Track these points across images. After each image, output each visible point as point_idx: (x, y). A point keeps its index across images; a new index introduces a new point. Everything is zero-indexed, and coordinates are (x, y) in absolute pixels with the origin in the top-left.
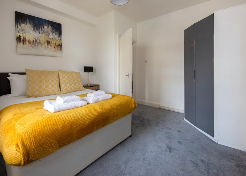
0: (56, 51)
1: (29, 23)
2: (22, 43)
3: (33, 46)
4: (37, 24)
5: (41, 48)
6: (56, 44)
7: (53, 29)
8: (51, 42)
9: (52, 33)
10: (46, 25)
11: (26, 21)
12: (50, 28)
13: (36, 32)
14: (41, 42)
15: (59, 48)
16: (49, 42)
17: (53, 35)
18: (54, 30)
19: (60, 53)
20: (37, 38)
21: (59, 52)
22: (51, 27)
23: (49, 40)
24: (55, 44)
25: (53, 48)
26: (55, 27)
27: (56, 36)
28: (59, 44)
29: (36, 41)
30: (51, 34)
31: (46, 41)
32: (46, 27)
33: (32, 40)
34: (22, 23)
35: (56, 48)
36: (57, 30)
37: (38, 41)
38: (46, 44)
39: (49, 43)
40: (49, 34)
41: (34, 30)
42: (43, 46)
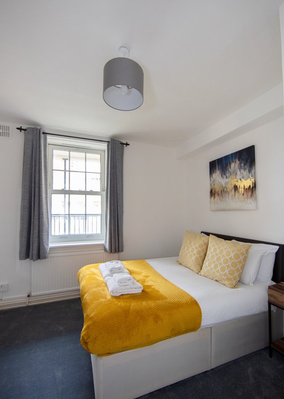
0: (246, 199)
1: (218, 169)
2: (213, 197)
3: (221, 198)
4: (224, 166)
5: (228, 199)
6: (246, 187)
7: (241, 163)
8: (238, 187)
9: (240, 170)
10: (233, 162)
11: (216, 169)
12: (238, 162)
13: (223, 178)
14: (228, 190)
15: (250, 193)
16: (237, 186)
17: (241, 173)
18: (242, 165)
19: (251, 203)
20: (224, 186)
21: (249, 200)
22: (239, 160)
23: (237, 184)
24: (244, 187)
25: (241, 195)
26: (243, 157)
27: (245, 173)
28: (250, 186)
29: (224, 189)
30: (238, 173)
31: (233, 186)
32: (233, 165)
33: (220, 191)
34: (214, 172)
35: (245, 194)
36: (247, 161)
37: (225, 189)
38: (233, 190)
39: (236, 188)
40: (236, 174)
41: (222, 175)
42: (230, 196)
